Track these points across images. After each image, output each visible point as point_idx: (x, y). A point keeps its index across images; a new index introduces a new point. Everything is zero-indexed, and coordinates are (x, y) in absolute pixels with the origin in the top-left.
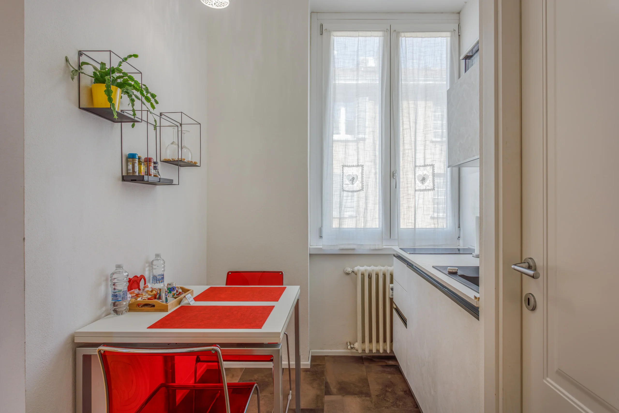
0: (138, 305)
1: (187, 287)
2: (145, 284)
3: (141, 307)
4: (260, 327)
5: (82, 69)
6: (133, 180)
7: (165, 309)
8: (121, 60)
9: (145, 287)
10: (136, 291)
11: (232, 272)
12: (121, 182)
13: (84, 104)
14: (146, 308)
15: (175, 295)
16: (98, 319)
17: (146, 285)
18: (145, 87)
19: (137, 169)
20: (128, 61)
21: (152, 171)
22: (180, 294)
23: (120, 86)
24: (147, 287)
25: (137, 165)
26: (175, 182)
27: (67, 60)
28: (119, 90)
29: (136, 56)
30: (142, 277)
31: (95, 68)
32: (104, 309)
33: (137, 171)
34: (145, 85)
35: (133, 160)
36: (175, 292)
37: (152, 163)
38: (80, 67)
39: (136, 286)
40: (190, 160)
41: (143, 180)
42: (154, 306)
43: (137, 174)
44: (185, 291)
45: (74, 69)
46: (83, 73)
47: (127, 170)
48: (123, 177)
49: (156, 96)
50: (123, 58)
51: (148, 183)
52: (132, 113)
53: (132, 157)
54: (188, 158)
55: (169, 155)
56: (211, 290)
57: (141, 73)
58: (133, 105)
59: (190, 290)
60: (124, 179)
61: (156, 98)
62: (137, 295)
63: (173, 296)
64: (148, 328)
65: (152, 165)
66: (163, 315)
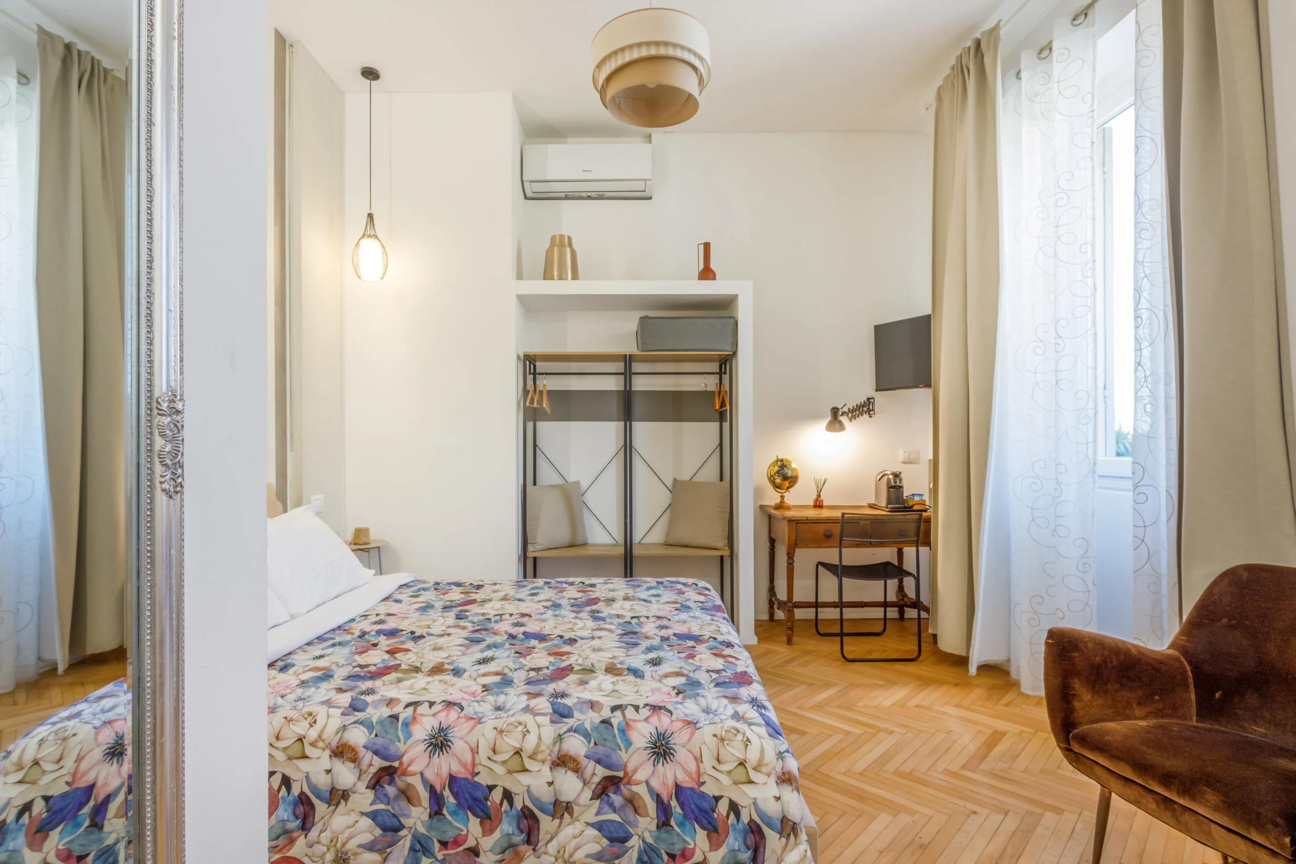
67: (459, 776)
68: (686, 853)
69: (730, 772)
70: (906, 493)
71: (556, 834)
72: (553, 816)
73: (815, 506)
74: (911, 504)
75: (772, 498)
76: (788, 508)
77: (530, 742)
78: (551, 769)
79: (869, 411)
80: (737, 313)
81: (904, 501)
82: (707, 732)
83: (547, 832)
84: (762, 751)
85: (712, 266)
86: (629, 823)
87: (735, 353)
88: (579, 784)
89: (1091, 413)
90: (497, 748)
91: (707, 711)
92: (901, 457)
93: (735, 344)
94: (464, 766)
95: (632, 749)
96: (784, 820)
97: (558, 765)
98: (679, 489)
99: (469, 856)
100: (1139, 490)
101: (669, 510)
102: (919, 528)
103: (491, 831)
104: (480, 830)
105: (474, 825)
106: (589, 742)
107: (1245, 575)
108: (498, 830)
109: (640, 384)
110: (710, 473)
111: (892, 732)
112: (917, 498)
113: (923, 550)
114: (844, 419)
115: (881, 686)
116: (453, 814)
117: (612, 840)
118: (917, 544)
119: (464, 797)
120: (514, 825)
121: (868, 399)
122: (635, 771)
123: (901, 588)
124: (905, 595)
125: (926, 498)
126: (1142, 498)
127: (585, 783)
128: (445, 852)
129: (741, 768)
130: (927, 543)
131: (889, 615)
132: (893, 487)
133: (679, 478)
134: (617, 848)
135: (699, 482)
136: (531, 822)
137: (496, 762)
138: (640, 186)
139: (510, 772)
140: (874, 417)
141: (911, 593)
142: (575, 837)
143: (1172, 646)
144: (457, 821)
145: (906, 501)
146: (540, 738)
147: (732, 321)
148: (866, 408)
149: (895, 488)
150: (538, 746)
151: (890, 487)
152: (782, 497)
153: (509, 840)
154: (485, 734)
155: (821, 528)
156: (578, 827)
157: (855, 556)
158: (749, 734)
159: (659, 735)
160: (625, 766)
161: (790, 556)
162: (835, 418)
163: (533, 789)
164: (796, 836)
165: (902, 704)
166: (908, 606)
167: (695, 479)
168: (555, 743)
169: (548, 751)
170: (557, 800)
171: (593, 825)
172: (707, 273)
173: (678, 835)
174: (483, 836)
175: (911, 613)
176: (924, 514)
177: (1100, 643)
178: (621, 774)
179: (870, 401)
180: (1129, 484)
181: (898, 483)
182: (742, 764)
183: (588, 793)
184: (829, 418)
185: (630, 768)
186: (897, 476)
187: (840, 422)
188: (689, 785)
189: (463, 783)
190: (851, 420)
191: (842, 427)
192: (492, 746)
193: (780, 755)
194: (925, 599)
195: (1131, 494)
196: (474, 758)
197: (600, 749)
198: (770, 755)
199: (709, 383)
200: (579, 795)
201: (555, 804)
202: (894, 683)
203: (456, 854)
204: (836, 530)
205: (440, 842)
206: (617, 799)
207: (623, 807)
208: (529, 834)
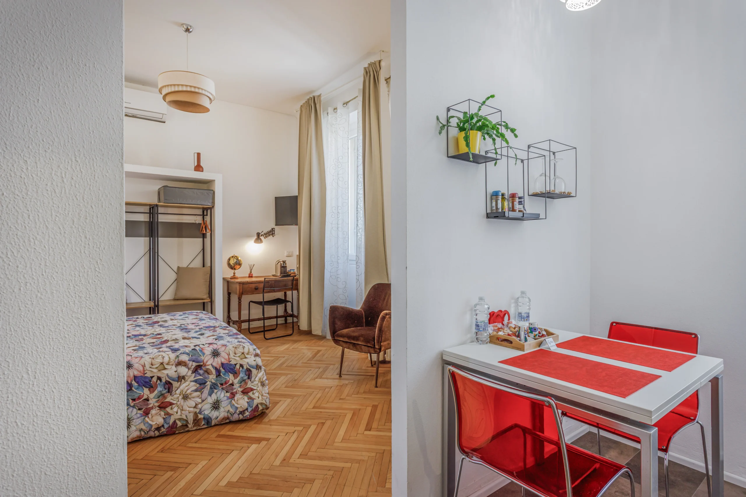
0: (498, 339)
1: (551, 330)
2: (509, 319)
3: (501, 341)
4: (624, 396)
5: (450, 122)
6: (496, 217)
7: (521, 348)
8: (480, 105)
9: (508, 323)
10: (500, 325)
11: (617, 323)
12: (485, 219)
13: (452, 153)
14: (505, 343)
15: (537, 336)
16: (464, 343)
17: (510, 321)
18: (505, 124)
19: (500, 206)
20: (486, 104)
21: (517, 206)
22: (543, 336)
23: (480, 129)
24: (511, 323)
25: (500, 202)
26: (542, 216)
27: (438, 118)
28: (479, 134)
29: (492, 96)
30: (506, 312)
31: (459, 118)
32: (469, 336)
33: (501, 208)
34: (504, 122)
35: (496, 197)
36: (537, 333)
37: (517, 198)
38: (448, 121)
39: (500, 320)
40: (563, 191)
41: (504, 216)
42: (511, 343)
43: (500, 210)
44: (549, 334)
45: (442, 124)
46: (450, 126)
47: (492, 207)
48: (487, 214)
49: (515, 130)
50: (481, 102)
51: (509, 219)
52: (494, 151)
53: (495, 195)
54: (561, 188)
55: (538, 187)
56: (584, 339)
57: (501, 111)
58: (495, 144)
59: (555, 334)
60: (488, 216)
61: (516, 132)
62: (499, 330)
63: (534, 337)
64: (499, 362)
65: (517, 200)
66: (518, 353)
67: (138, 375)
68: (227, 382)
69: (239, 356)
70: (288, 269)
71: (179, 387)
72: (178, 381)
73: (249, 277)
74: (290, 274)
75: (229, 273)
76: (237, 278)
77: (166, 360)
78: (176, 367)
79: (272, 234)
80: (215, 188)
81: (287, 273)
82: (230, 347)
83: (176, 387)
84: (249, 349)
85: (202, 164)
86: (206, 378)
87: (213, 207)
88: (187, 370)
89: (347, 239)
90: (153, 363)
91: (228, 342)
92: (285, 255)
93: (213, 203)
94: (140, 372)
95: (205, 355)
96: (257, 366)
97: (178, 365)
98: (180, 271)
99: (145, 402)
100: (358, 264)
101: (176, 282)
102: (292, 284)
103: (154, 391)
104: (149, 392)
105: (146, 391)
106: (189, 356)
107: (377, 286)
108: (156, 391)
109: (162, 218)
110: (197, 263)
111: (284, 357)
112: (292, 271)
113: (295, 292)
114: (262, 238)
115: (279, 345)
116: (137, 389)
117: (200, 384)
118: (292, 289)
119: (141, 382)
120: (163, 387)
121: (272, 229)
122: (207, 362)
123: (286, 310)
124: (287, 313)
125: (296, 271)
126: (358, 267)
127: (189, 369)
128: (135, 402)
129: (243, 355)
130: (297, 289)
131: (279, 322)
132: (283, 267)
133: (180, 266)
134: (202, 386)
135: (192, 268)
136: (169, 385)
137: (153, 368)
138: (160, 116)
139: (159, 371)
140: (275, 237)
141: (289, 311)
142: (187, 386)
143: (361, 308)
144: (139, 391)
145: (288, 273)
146: (169, 358)
147: (212, 192)
148: (271, 233)
149: (284, 267)
150: (170, 360)
151: (282, 267)
152: (234, 273)
153: (161, 393)
154: (147, 360)
155: (253, 286)
156: (187, 383)
157: (270, 296)
158: (244, 345)
159: (214, 350)
160: (203, 361)
161: (240, 299)
162: (259, 238)
163: (169, 374)
164: (261, 369)
165: (287, 349)
166: (289, 317)
167: (190, 266)
168: (176, 359)
169: (173, 362)
170: (179, 376)
171: (193, 381)
172: (198, 168)
173: (223, 377)
174: (150, 393)
175: (290, 320)
176: (295, 277)
177: (343, 308)
178: (202, 364)
179: (273, 230)
180: (355, 263)
181: (285, 265)
182: (243, 353)
183: (190, 372)
184: (256, 237)
185: (205, 361)
186: (284, 262)
187: (260, 239)
188: (226, 362)
189: (140, 378)
190: (265, 238)
191: (261, 241)
192: (151, 363)
193: (254, 350)
194: (295, 313)
195: (355, 266)
196: (144, 368)
197: (194, 357)
198: (251, 350)
199: (198, 220)
200: (187, 373)
201: (178, 378)
202: (284, 344)
203: (139, 402)
204: (262, 286)
205: (132, 399)
206: (201, 372)
207: (203, 374)
208: (169, 389)
